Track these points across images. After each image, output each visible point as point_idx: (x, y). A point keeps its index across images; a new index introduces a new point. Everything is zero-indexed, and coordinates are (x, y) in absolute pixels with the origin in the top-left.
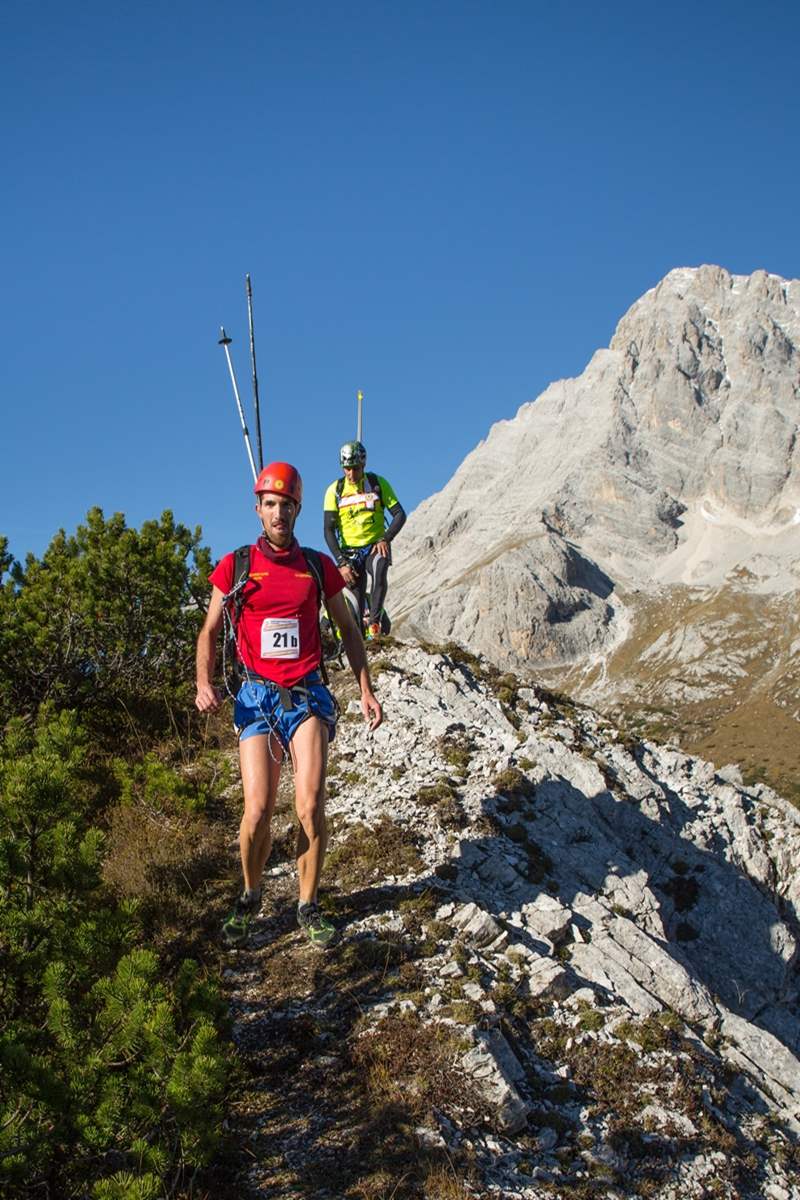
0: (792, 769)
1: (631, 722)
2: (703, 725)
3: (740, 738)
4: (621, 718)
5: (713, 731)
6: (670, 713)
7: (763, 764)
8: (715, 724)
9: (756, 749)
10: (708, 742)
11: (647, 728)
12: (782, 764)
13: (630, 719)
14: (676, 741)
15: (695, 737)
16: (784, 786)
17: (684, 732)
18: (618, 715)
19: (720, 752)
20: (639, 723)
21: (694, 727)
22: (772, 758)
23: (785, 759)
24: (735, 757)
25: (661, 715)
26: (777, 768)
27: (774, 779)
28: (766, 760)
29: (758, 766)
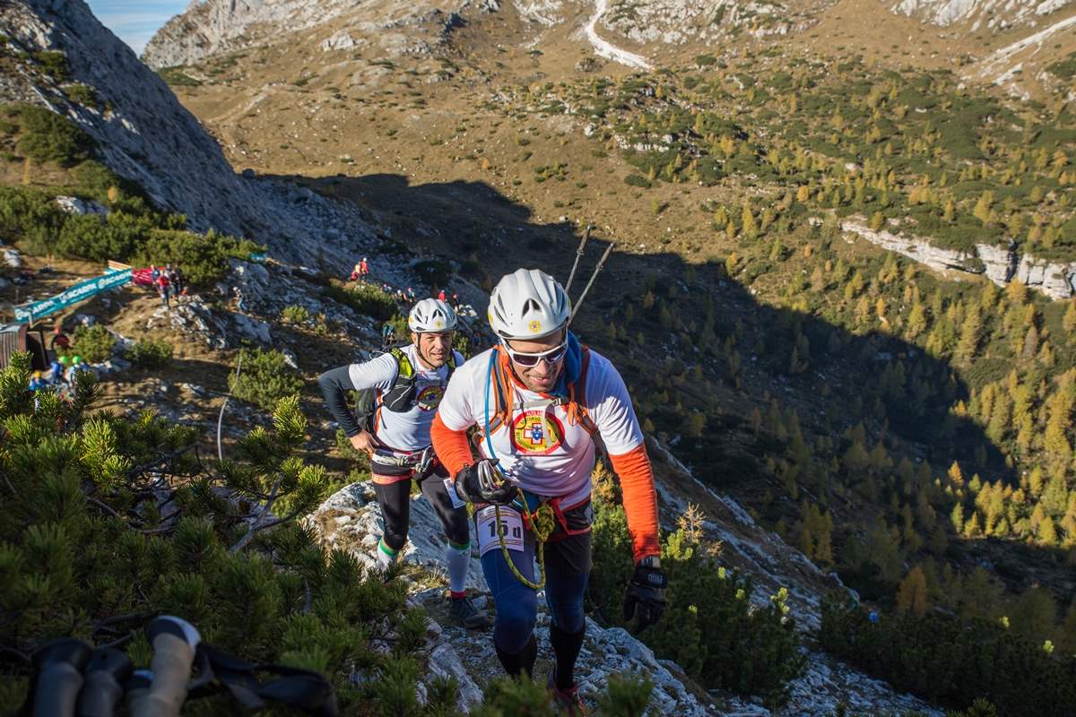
0: (886, 57)
1: (743, 14)
2: (809, 16)
3: (841, 29)
4: (734, 9)
5: (818, 22)
6: (779, 6)
7: (861, 53)
8: (819, 16)
9: (856, 40)
10: (812, 32)
11: (758, 19)
12: (877, 53)
13: (742, 10)
14: (783, 31)
15: (801, 27)
16: (878, 72)
17: (791, 23)
18: (731, 7)
19: (823, 41)
20: (750, 14)
21: (800, 18)
22: (869, 47)
23: (881, 48)
24: (836, 46)
25: (771, 7)
26: (873, 57)
27: (869, 66)
28: (864, 49)
29: (856, 54)
